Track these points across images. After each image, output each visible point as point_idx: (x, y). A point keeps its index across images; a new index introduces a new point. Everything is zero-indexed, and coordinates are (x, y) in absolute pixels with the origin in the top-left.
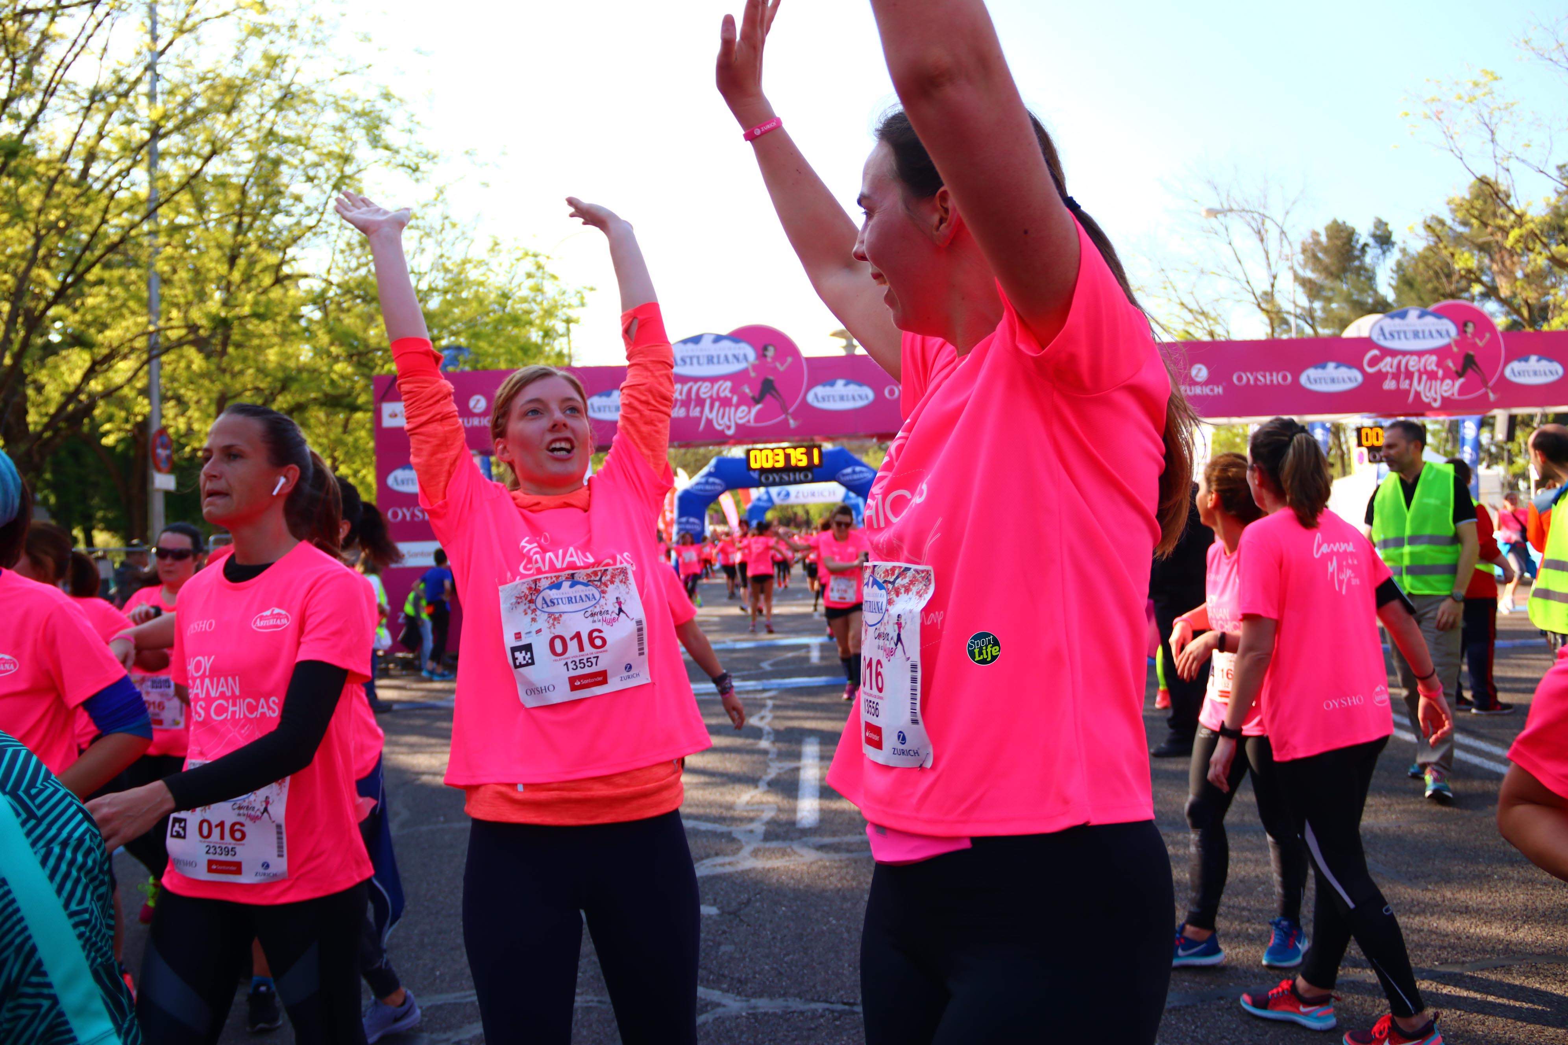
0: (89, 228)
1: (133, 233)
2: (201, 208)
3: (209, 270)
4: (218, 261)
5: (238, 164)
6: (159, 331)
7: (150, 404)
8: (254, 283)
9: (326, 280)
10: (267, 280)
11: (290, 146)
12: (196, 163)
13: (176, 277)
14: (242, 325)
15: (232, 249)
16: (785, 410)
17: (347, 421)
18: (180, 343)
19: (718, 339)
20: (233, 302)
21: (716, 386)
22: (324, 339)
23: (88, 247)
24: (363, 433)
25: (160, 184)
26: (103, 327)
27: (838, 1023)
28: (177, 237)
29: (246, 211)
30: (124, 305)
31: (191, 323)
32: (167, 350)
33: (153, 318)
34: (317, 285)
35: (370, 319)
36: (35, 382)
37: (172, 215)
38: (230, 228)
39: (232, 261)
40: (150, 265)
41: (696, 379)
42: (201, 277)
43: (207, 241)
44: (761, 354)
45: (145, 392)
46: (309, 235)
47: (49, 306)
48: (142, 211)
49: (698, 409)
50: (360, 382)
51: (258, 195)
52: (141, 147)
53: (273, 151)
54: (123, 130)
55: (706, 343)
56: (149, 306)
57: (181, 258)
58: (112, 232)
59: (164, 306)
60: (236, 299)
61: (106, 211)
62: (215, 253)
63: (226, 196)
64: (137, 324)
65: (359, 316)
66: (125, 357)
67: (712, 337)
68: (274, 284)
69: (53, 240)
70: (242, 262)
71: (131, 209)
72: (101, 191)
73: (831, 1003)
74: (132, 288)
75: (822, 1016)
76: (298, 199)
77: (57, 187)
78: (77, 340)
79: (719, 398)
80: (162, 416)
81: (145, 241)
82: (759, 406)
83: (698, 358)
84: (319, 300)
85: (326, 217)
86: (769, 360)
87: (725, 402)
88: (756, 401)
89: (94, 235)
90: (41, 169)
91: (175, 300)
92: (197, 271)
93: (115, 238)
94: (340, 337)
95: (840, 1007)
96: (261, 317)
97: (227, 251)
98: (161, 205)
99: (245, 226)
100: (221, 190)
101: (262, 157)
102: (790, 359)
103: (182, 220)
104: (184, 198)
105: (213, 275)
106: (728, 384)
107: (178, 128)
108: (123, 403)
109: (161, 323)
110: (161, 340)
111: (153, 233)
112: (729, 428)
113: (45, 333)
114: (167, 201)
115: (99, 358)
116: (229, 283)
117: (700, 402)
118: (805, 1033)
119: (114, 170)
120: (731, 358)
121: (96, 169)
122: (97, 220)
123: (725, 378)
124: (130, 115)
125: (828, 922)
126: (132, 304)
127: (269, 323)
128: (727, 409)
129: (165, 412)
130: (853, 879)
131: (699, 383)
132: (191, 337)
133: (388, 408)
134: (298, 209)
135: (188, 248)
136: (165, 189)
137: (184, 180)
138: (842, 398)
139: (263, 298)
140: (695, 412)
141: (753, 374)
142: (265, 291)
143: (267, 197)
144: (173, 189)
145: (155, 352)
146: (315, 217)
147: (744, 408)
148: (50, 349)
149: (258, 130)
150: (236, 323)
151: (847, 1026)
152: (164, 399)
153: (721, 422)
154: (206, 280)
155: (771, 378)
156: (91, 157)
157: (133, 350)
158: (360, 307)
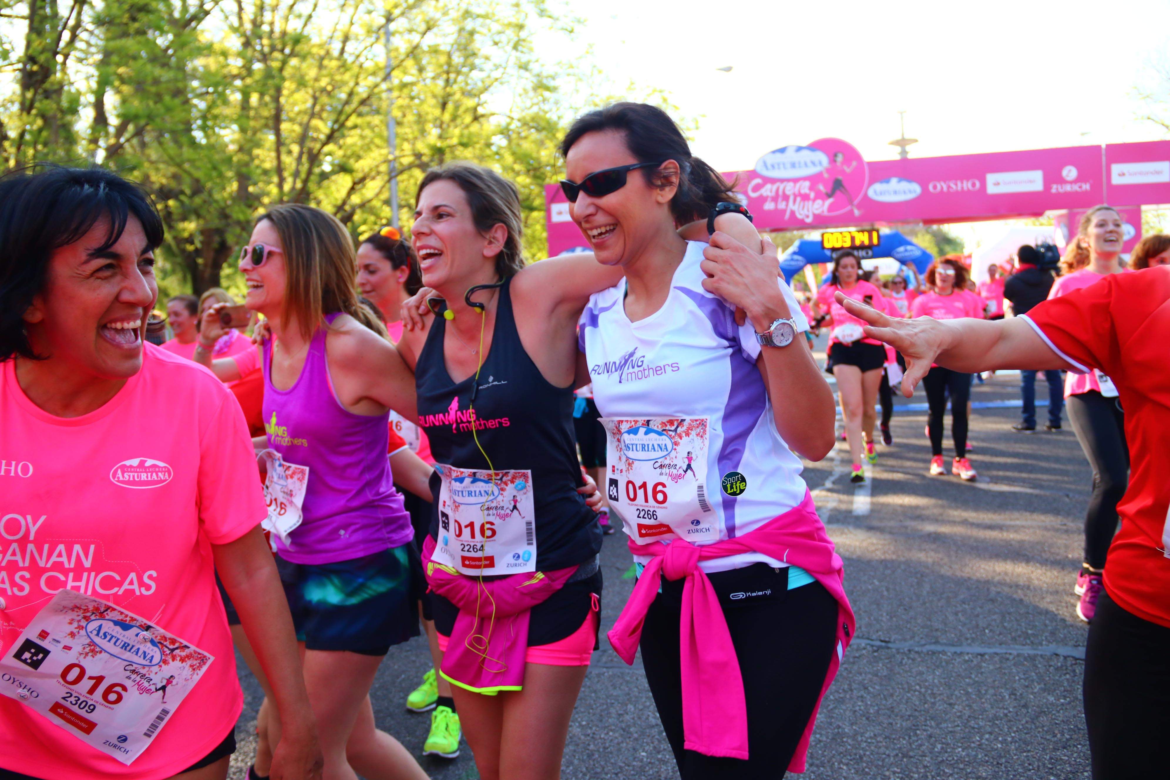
0: (346, 89)
1: (376, 90)
2: (421, 70)
3: (427, 114)
4: (434, 107)
5: (445, 36)
6: (395, 159)
7: (392, 210)
8: (459, 121)
9: (509, 117)
10: (468, 119)
11: (480, 21)
12: (415, 38)
13: (405, 120)
14: (452, 152)
15: (443, 98)
16: (850, 202)
17: (527, 218)
18: (410, 167)
19: (799, 149)
20: (446, 136)
21: (798, 185)
22: (509, 159)
23: (347, 102)
24: (538, 227)
25: (393, 54)
26: (359, 158)
27: (875, 654)
28: (406, 91)
29: (452, 69)
30: (372, 142)
31: (417, 152)
32: (401, 172)
33: (391, 149)
34: (503, 121)
35: (541, 144)
36: (315, 199)
37: (401, 75)
38: (441, 83)
39: (444, 106)
40: (388, 113)
41: (782, 181)
42: (423, 119)
43: (425, 92)
44: (833, 160)
45: (387, 202)
46: (496, 84)
47: (324, 144)
48: (381, 74)
49: (784, 203)
50: (536, 189)
51: (459, 57)
52: (379, 29)
53: (469, 24)
54: (367, 18)
55: (790, 153)
56: (388, 142)
57: (409, 107)
58: (362, 91)
59: (398, 141)
60: (447, 133)
61: (357, 77)
62: (433, 101)
63: (438, 60)
64: (381, 155)
65: (534, 142)
66: (373, 178)
67: (794, 149)
68: (473, 122)
69: (324, 99)
70: (450, 106)
71: (374, 74)
72: (353, 62)
73: (872, 640)
74: (377, 130)
75: (864, 649)
76: (487, 58)
77: (326, 62)
78: (343, 168)
79: (800, 195)
80: (399, 219)
81: (384, 96)
82: (831, 200)
83: (784, 164)
84: (505, 132)
85: (508, 70)
86: (838, 164)
87: (805, 198)
88: (829, 196)
89: (351, 94)
90: (315, 50)
91: (406, 137)
92: (419, 116)
93: (365, 96)
94: (521, 157)
95: (878, 643)
96: (464, 145)
97: (441, 100)
98: (393, 69)
99: (451, 81)
100: (433, 55)
101: (461, 30)
102: (854, 163)
103: (407, 79)
104: (410, 63)
105: (430, 117)
106: (807, 184)
107: (403, 14)
108: (372, 211)
109: (397, 153)
110: (397, 165)
111: (390, 90)
112: (808, 217)
113: (320, 165)
114: (398, 66)
115: (356, 180)
116: (442, 123)
117: (786, 198)
118: (851, 660)
119: (361, 47)
120: (809, 164)
121: (350, 47)
122: (352, 84)
123: (805, 179)
124: (371, 8)
125: (873, 583)
126: (377, 141)
127: (470, 149)
128: (806, 203)
129: (400, 216)
130: (894, 553)
131: (785, 183)
132: (417, 162)
133: (556, 208)
134: (488, 66)
135: (412, 98)
136: (396, 58)
137: (409, 50)
138: (895, 192)
139: (466, 132)
140: (782, 205)
141: (826, 175)
142: (467, 126)
143: (467, 57)
144: (402, 57)
145: (393, 174)
146: (501, 70)
147: (819, 202)
148: (324, 176)
149: (458, 10)
150: (448, 150)
151: (883, 657)
152: (401, 207)
153: (802, 212)
154: (426, 121)
155: (840, 178)
156: (346, 39)
157: (379, 173)
158: (534, 135)
